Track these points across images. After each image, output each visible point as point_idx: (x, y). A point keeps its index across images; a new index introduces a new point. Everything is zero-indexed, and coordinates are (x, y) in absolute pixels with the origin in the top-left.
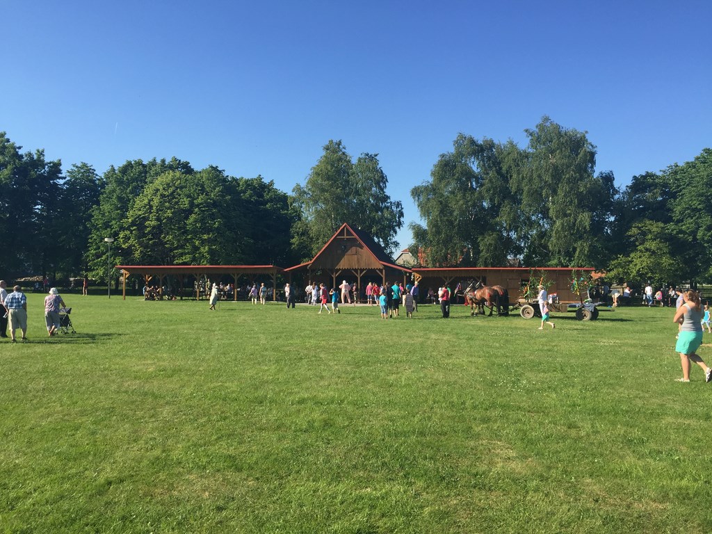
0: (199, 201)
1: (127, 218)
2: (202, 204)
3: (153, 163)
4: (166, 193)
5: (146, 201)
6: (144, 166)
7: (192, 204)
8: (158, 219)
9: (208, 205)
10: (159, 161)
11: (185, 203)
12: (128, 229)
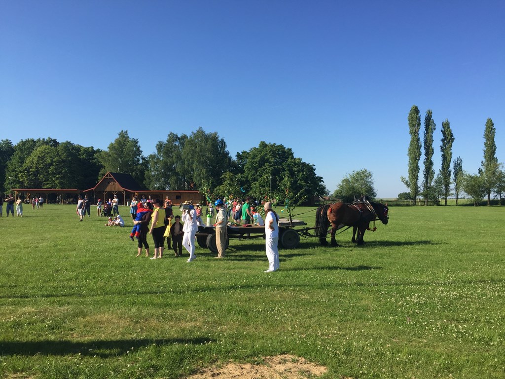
0: (55, 160)
1: (22, 167)
2: (56, 161)
3: (39, 140)
4: (41, 156)
5: (31, 159)
6: (34, 142)
7: (52, 161)
8: (36, 168)
9: (59, 162)
10: (41, 139)
11: (49, 161)
12: (23, 172)
